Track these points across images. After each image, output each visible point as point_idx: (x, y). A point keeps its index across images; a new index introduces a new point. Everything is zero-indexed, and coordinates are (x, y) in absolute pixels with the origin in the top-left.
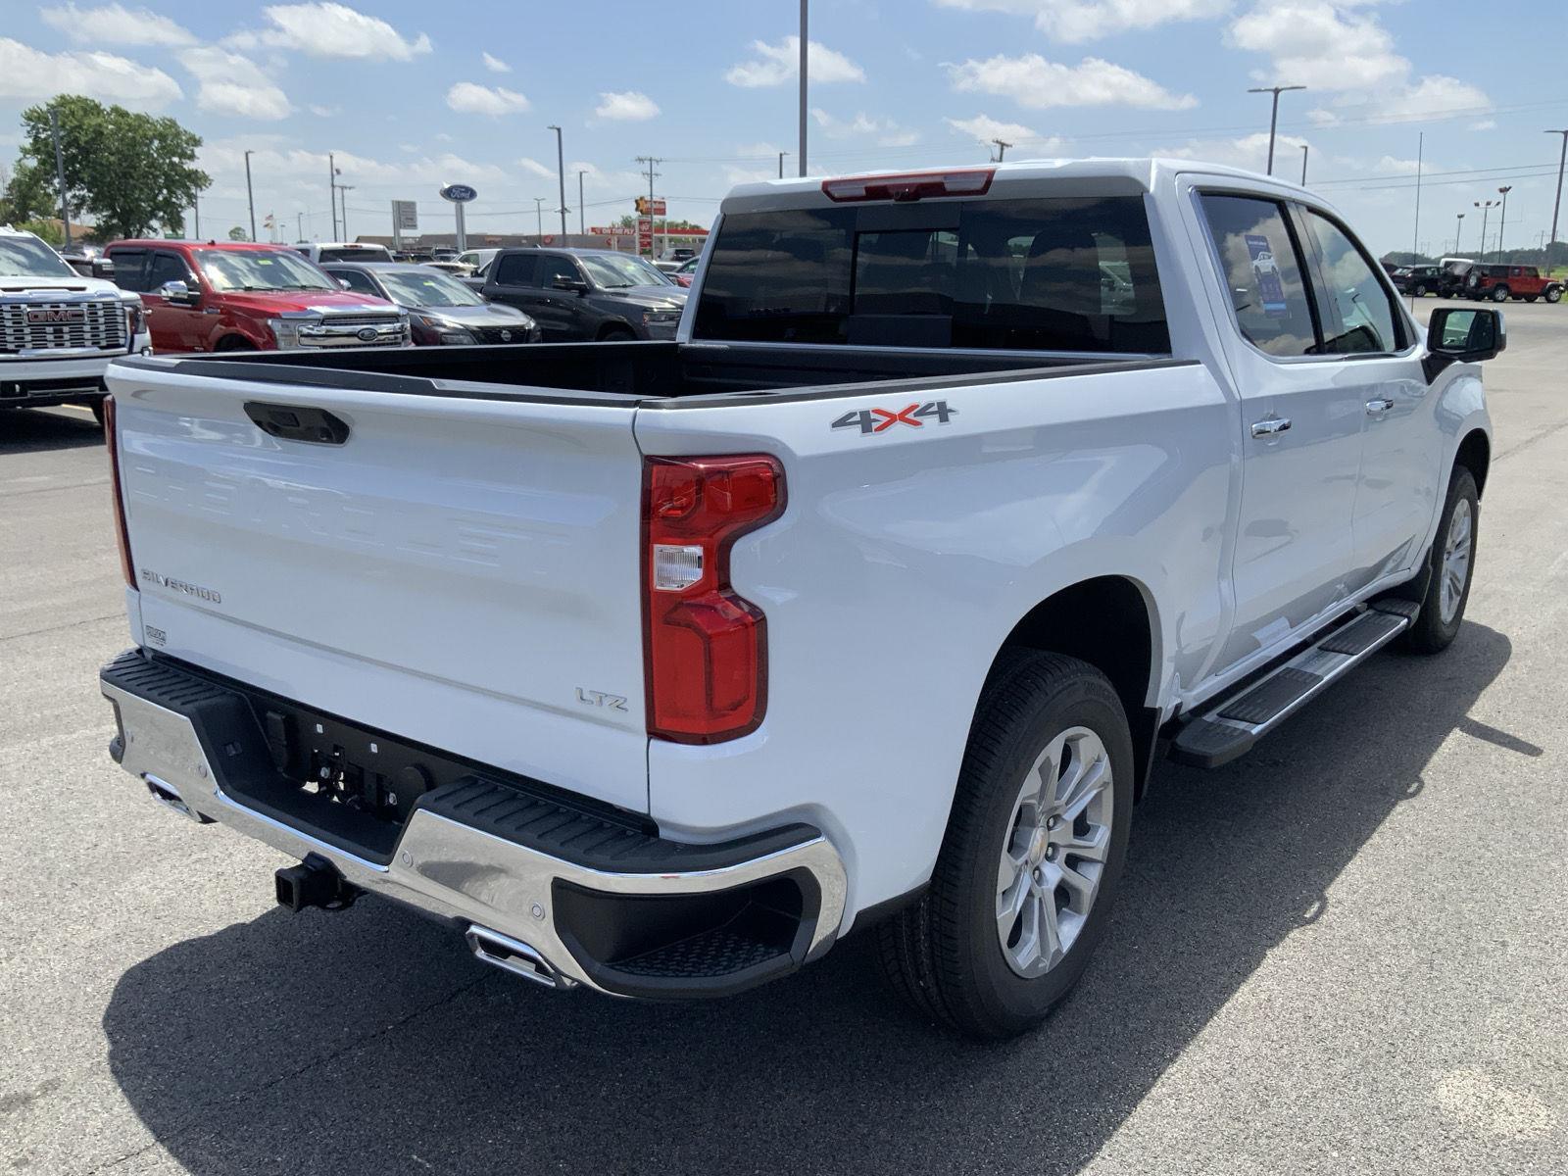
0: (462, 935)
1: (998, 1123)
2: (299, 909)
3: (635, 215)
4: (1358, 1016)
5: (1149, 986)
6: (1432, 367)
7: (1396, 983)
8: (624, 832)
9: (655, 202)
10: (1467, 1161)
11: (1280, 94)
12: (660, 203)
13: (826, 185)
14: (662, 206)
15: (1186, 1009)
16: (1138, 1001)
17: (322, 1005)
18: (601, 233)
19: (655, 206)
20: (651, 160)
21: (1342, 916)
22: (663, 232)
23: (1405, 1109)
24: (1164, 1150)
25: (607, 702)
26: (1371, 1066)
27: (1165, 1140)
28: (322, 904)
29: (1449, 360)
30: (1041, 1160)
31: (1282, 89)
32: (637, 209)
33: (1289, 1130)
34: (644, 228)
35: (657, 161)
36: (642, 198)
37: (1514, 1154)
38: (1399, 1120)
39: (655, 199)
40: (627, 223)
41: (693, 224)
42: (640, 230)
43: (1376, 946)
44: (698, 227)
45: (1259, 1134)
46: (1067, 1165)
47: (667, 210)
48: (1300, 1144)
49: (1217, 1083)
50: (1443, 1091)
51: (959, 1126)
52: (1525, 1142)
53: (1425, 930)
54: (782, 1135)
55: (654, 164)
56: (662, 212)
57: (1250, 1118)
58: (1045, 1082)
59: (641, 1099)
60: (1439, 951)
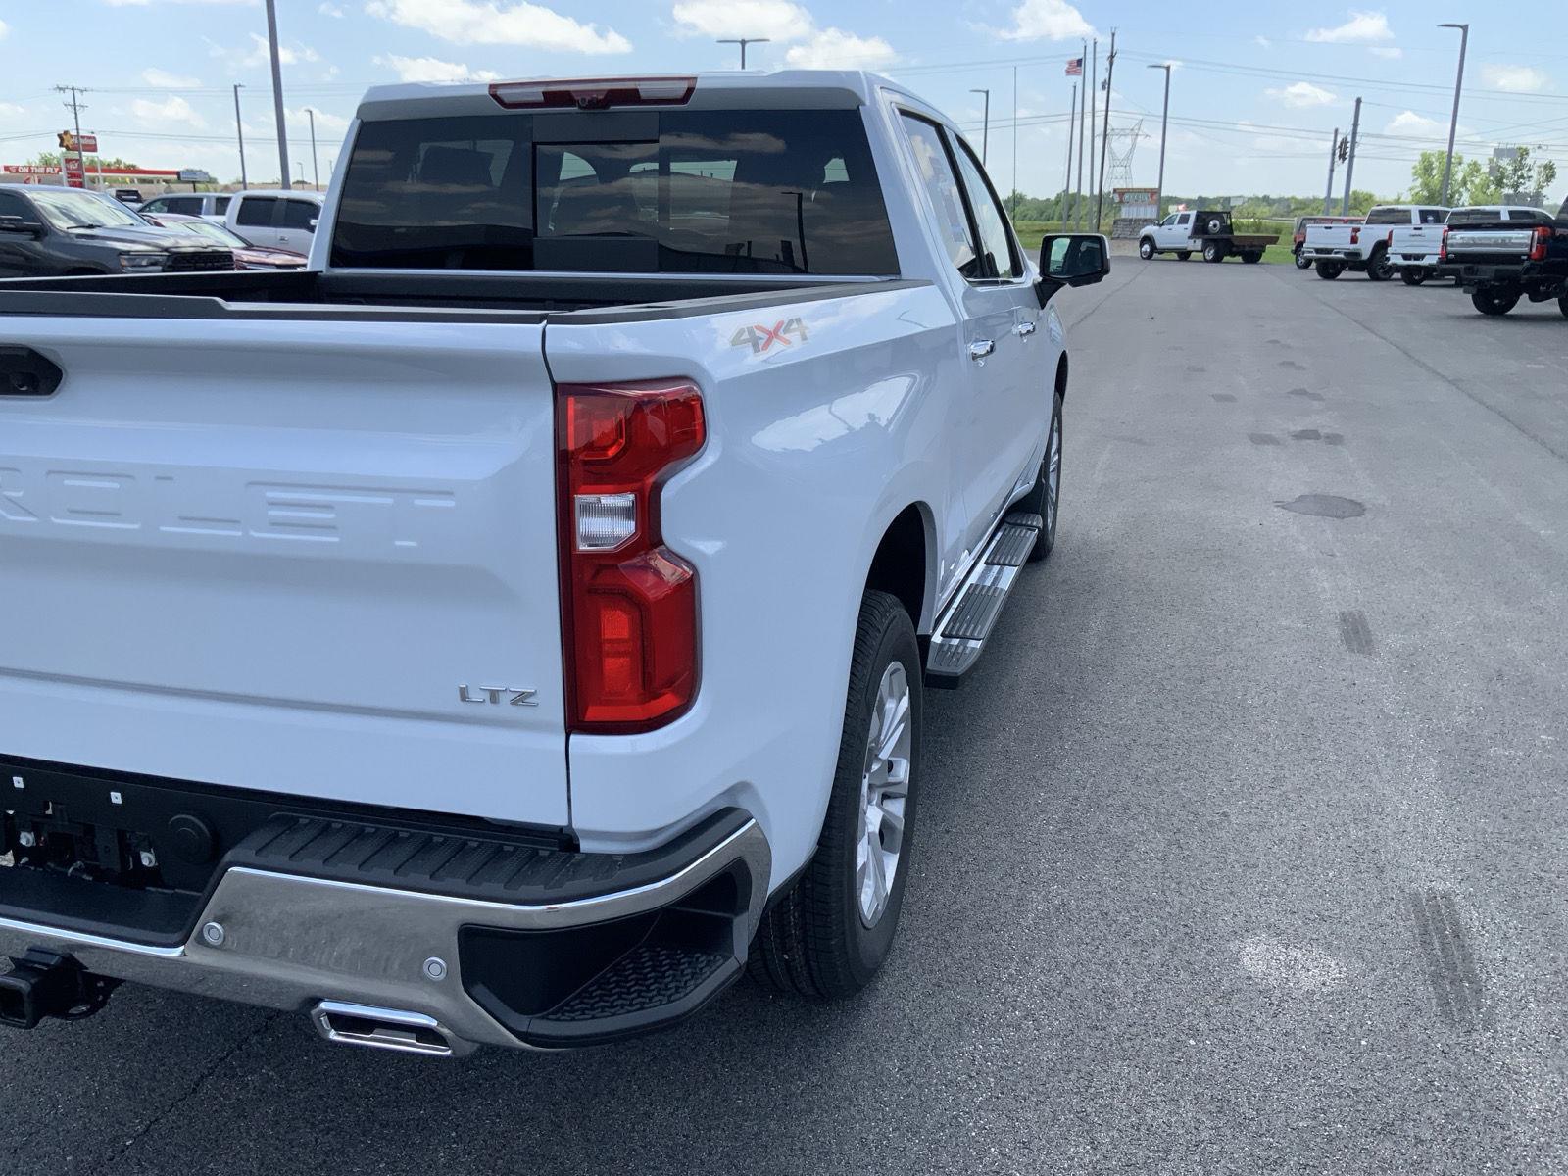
0: (308, 1017)
1: (883, 1086)
2: (34, 1023)
3: (58, 152)
4: (1145, 905)
5: (955, 912)
6: (1044, 291)
7: (1160, 867)
8: (500, 848)
9: (83, 137)
10: (1297, 1021)
11: (747, 46)
12: (89, 138)
13: (492, 87)
14: (92, 142)
15: (997, 928)
16: (952, 929)
17: (22, 1134)
18: (17, 171)
19: (82, 141)
20: (73, 89)
21: (1084, 812)
22: (96, 171)
23: (1225, 985)
24: (1048, 1075)
25: (505, 699)
26: (1179, 950)
27: (1044, 1064)
28: (61, 1012)
29: (1059, 285)
30: (941, 1115)
31: (748, 41)
32: (61, 145)
33: (1142, 1028)
34: (71, 166)
35: (82, 91)
36: (66, 133)
37: (1329, 1006)
38: (1227, 996)
39: (82, 134)
40: (47, 163)
41: (128, 163)
42: (67, 169)
43: (1127, 835)
44: (134, 166)
45: (1119, 1039)
46: (968, 1113)
47: (99, 146)
48: (1159, 1039)
49: (1059, 996)
50: (1246, 960)
51: (846, 1098)
52: (1332, 992)
53: (1158, 813)
54: (668, 1156)
55: (77, 94)
56: (94, 148)
57: (1105, 1024)
58: (906, 1032)
59: (490, 1156)
60: (1179, 830)
